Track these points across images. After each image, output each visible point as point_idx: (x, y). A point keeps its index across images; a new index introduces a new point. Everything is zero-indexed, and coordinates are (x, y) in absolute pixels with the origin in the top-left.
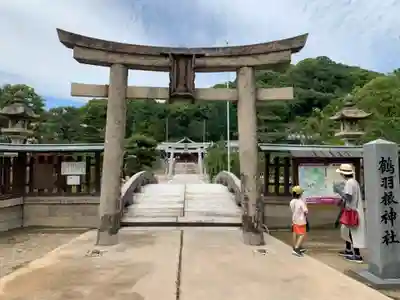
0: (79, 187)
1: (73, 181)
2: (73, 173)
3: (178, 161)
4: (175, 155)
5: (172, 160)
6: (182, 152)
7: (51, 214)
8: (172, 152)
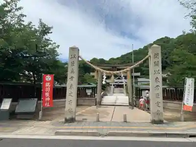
0: (90, 96)
1: (89, 94)
2: (89, 92)
3: (115, 87)
4: (114, 85)
5: (113, 87)
6: (117, 84)
7: (84, 102)
8: (112, 84)
